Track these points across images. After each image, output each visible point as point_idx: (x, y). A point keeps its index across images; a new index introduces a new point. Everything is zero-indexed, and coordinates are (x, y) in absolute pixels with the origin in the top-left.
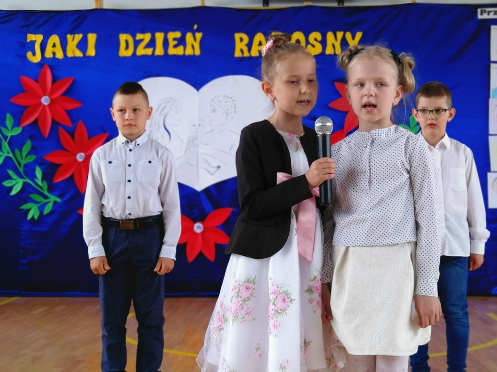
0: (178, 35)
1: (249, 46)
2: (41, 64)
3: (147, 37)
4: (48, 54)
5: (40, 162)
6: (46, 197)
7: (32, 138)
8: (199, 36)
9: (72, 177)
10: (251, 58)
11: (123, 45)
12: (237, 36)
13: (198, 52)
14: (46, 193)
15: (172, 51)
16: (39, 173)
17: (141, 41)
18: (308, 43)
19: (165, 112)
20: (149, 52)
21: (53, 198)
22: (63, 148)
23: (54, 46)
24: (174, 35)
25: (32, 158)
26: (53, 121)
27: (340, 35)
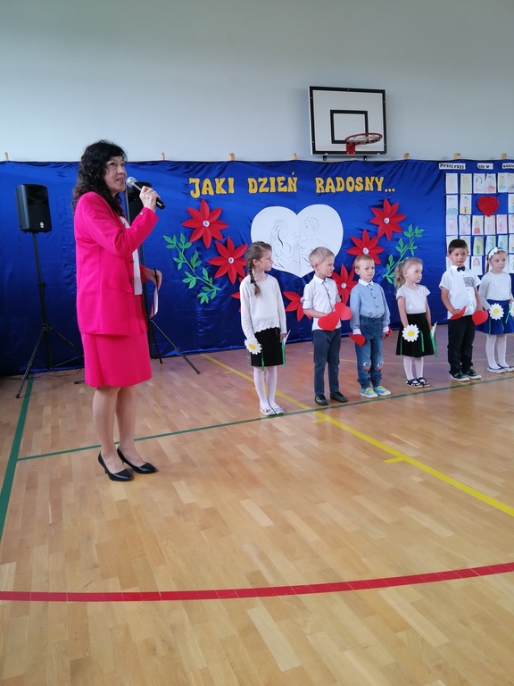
0: (283, 179)
1: (325, 185)
2: (200, 199)
3: (265, 180)
4: (204, 192)
5: (205, 265)
6: (211, 288)
7: (198, 249)
8: (295, 179)
9: (227, 274)
10: (325, 193)
11: (251, 186)
12: (317, 179)
13: (295, 191)
14: (211, 285)
15: (280, 189)
16: (205, 272)
17: (262, 182)
18: (356, 184)
19: (278, 229)
20: (267, 190)
21: (216, 288)
22: (220, 255)
23: (208, 186)
24: (280, 179)
25: (200, 262)
26: (213, 238)
27: (372, 178)
